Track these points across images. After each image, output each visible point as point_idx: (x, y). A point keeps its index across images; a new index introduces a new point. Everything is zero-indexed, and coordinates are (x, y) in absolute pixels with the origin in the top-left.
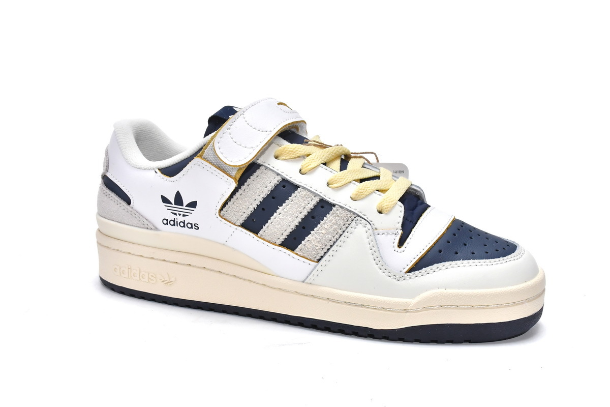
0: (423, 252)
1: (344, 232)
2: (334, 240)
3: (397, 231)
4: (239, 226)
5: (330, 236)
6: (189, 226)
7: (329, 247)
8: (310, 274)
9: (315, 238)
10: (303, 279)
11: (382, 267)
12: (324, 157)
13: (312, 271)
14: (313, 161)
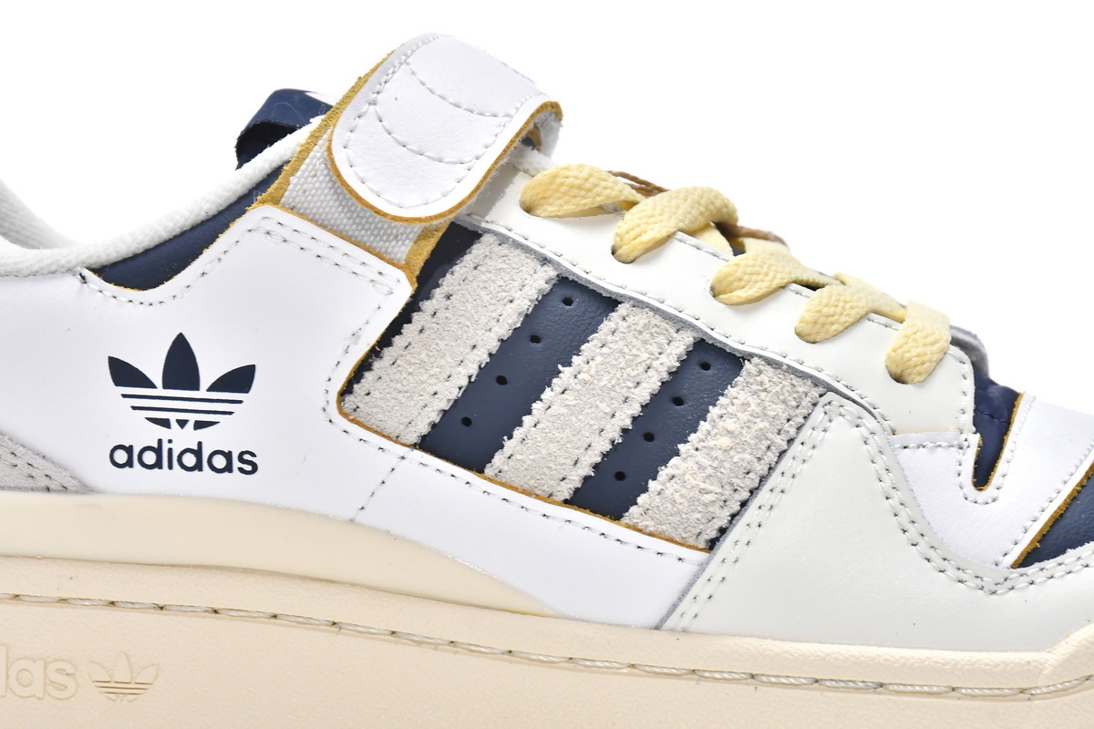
0: (1060, 500)
1: (790, 441)
2: (761, 468)
3: (963, 437)
4: (414, 446)
5: (748, 457)
6: (220, 462)
7: (745, 495)
8: (684, 594)
9: (695, 467)
10: (655, 620)
11: (932, 554)
12: (680, 211)
13: (690, 585)
14: (652, 220)
